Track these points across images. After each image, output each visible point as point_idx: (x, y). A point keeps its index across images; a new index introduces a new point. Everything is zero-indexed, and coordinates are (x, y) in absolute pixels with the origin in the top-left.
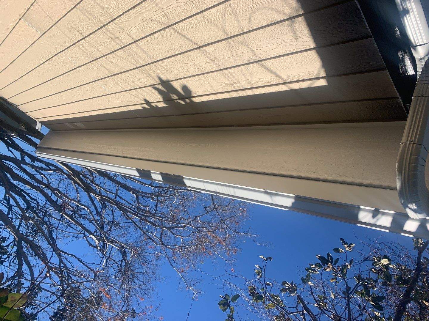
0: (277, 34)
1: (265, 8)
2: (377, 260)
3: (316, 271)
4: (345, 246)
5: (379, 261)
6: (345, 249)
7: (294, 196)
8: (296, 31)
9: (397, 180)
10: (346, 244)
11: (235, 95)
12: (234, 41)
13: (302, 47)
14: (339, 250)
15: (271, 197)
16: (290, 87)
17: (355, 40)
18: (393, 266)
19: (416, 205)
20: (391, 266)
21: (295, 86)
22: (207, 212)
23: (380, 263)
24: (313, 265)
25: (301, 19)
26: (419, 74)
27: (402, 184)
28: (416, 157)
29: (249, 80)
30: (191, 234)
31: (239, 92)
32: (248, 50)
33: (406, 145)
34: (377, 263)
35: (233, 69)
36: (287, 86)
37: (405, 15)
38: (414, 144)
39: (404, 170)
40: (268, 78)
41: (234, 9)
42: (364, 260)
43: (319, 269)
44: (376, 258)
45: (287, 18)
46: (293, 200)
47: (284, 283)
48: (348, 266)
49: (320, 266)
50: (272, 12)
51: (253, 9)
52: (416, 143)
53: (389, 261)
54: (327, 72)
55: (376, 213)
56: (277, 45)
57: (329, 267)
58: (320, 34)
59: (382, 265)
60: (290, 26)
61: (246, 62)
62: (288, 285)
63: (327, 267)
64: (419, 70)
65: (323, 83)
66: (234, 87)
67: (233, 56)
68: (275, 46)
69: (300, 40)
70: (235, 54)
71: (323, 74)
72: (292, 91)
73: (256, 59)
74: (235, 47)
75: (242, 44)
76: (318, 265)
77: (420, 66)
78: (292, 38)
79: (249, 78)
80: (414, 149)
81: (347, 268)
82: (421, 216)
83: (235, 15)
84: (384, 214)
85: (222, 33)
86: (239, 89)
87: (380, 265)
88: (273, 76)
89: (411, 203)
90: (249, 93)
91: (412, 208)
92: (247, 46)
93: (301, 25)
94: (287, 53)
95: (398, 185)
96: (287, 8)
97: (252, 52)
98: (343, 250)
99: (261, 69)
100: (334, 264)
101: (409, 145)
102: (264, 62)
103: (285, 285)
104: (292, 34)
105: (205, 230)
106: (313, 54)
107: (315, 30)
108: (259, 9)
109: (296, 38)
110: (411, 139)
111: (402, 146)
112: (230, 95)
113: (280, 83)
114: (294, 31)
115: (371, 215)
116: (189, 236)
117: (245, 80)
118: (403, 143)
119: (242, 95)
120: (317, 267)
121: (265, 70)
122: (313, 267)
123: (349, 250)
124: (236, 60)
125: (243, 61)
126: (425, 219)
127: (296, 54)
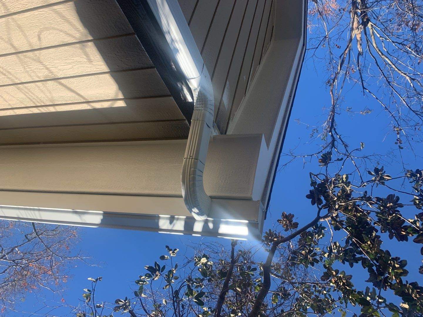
0: (71, 55)
1: (54, 29)
2: (198, 260)
3: (146, 282)
4: (170, 252)
5: (200, 260)
6: (169, 255)
7: (101, 212)
8: (88, 54)
9: (182, 189)
10: (171, 250)
11: (36, 111)
12: (25, 56)
13: (97, 70)
14: (165, 257)
15: (80, 216)
16: (92, 106)
17: (142, 68)
18: (211, 263)
19: (198, 209)
20: (209, 263)
21: (98, 106)
22: (29, 241)
23: (200, 262)
24: (142, 276)
25: (90, 44)
26: (195, 101)
27: (186, 193)
28: (194, 170)
29: (49, 97)
30: (6, 270)
31: (40, 108)
32: (43, 67)
33: (187, 160)
34: (198, 263)
35: (29, 84)
36: (90, 105)
37: (176, 53)
38: (192, 158)
39: (186, 180)
40: (68, 96)
41: (19, 24)
42: (189, 262)
43: (149, 279)
44: (197, 259)
45: (78, 41)
46: (101, 217)
47: (117, 301)
48: (173, 271)
49: (149, 276)
50: (62, 33)
51: (41, 27)
52: (194, 158)
53: (206, 259)
54: (124, 94)
55: (172, 219)
56: (72, 65)
57: (157, 275)
58: (111, 60)
59: (202, 264)
60: (81, 49)
61: (43, 79)
62: (122, 302)
63: (155, 276)
64: (195, 99)
65: (121, 104)
66: (34, 102)
67: (27, 72)
68: (70, 66)
69: (94, 63)
70: (28, 70)
71: (121, 96)
72: (95, 110)
73: (52, 76)
74: (27, 63)
75: (34, 60)
76: (148, 275)
77: (195, 95)
78: (86, 60)
79: (48, 95)
80: (192, 163)
81: (173, 273)
82: (203, 218)
83: (22, 31)
84: (178, 219)
85: (10, 47)
86: (40, 105)
87: (201, 264)
88: (74, 95)
89: (193, 208)
90: (52, 109)
91: (195, 212)
92: (41, 63)
93: (92, 49)
94: (84, 74)
95: (183, 194)
96: (76, 32)
97: (48, 69)
98: (168, 257)
99: (60, 86)
100: (161, 272)
101: (189, 160)
102: (62, 80)
103: (119, 304)
104: (85, 57)
105: (24, 261)
106: (108, 77)
107: (106, 56)
108: (47, 29)
109: (90, 61)
110: (190, 154)
111: (184, 160)
112: (30, 111)
113: (82, 101)
114: (87, 55)
115: (168, 222)
116: (4, 272)
117: (44, 96)
118: (185, 158)
119: (45, 112)
120: (146, 278)
121: (64, 88)
122: (143, 279)
123: (174, 256)
124: (31, 76)
125: (38, 77)
126: (207, 220)
127: (93, 76)
